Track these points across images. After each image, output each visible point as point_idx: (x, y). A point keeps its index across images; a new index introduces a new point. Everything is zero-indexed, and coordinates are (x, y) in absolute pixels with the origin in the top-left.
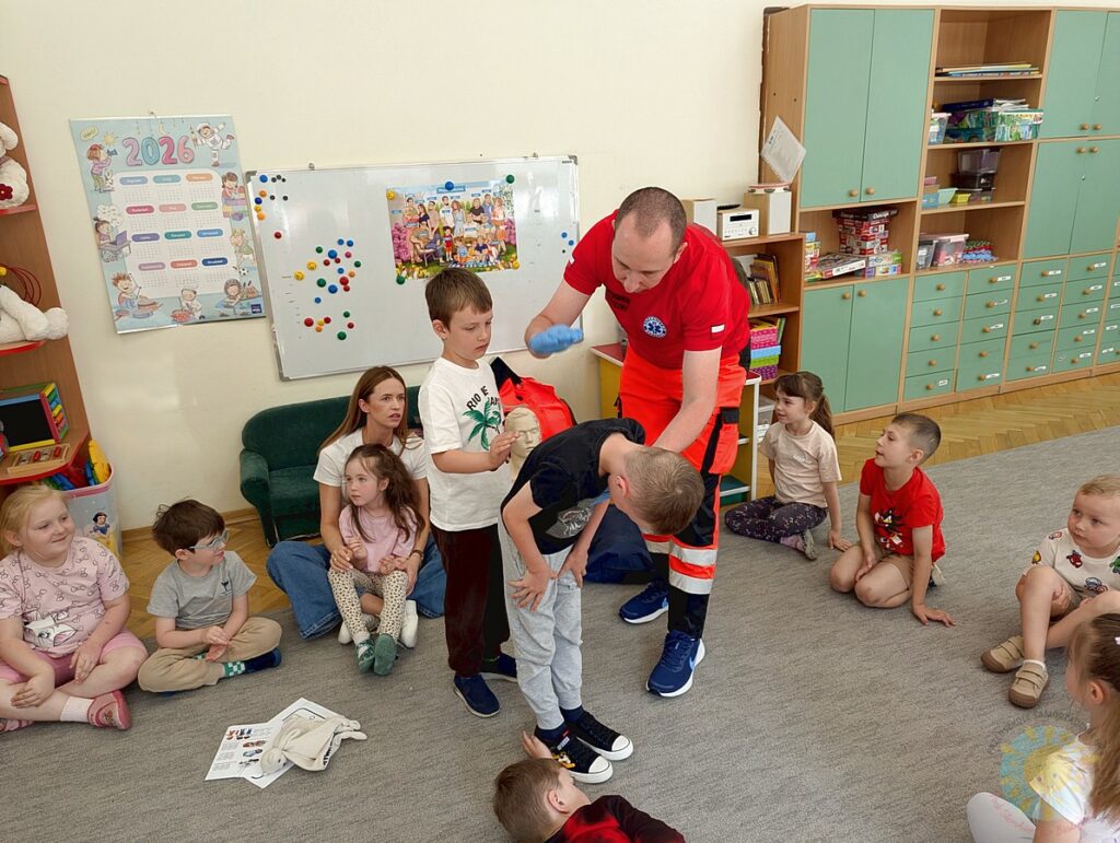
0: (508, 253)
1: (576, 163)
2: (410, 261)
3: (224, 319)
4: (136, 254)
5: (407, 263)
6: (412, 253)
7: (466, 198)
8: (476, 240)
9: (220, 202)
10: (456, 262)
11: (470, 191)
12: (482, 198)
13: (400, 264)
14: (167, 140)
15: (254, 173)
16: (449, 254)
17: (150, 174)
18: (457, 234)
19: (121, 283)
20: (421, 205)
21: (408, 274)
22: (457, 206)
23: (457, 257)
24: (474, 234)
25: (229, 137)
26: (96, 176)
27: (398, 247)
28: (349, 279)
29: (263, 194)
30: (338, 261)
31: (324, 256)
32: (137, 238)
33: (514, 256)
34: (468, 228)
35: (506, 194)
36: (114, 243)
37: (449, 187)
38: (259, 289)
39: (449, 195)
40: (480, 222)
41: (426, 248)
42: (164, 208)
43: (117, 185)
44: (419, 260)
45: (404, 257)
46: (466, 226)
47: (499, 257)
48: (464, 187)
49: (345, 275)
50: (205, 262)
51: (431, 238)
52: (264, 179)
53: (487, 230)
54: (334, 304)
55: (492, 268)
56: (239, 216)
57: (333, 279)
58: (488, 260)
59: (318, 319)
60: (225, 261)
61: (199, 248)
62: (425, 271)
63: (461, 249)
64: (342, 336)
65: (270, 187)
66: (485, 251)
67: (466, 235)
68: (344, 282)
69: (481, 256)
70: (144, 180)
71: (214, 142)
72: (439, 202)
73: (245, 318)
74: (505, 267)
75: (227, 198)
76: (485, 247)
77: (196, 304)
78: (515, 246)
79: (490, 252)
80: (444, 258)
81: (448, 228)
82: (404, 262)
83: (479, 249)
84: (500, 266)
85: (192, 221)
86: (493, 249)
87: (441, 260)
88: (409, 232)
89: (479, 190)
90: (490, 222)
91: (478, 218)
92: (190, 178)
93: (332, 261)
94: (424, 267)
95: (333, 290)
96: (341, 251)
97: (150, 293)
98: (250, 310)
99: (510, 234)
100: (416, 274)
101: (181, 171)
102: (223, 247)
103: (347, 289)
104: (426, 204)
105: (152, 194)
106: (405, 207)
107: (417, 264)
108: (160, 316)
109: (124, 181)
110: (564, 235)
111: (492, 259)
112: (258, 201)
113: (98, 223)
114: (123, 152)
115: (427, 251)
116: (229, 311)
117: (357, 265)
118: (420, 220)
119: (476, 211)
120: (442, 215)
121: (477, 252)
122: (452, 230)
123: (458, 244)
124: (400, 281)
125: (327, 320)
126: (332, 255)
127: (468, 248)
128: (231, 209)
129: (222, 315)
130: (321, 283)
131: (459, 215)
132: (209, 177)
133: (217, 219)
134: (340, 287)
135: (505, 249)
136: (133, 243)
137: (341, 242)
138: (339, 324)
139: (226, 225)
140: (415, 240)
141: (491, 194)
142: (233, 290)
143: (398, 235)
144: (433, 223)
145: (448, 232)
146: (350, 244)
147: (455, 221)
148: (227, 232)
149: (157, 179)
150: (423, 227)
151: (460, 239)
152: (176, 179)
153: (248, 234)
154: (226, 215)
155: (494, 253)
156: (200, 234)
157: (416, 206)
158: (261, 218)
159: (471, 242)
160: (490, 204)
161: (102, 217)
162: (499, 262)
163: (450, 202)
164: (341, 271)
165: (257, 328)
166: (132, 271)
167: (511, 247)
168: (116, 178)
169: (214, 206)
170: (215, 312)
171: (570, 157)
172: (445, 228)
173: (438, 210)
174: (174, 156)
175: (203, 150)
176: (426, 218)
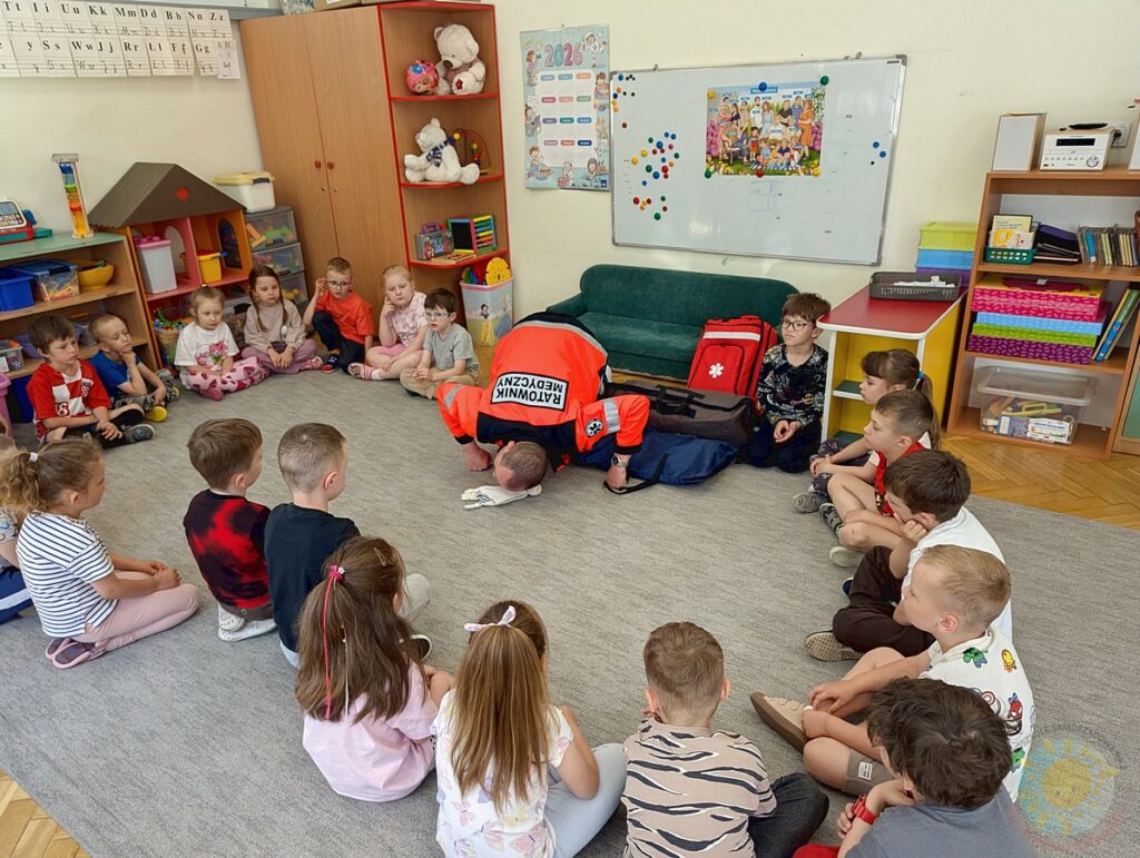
0: (810, 158)
1: (904, 63)
2: (718, 158)
3: (585, 189)
4: (545, 131)
5: (715, 158)
6: (721, 150)
7: (777, 100)
8: (780, 142)
9: (592, 95)
10: (758, 163)
11: (781, 92)
12: (792, 100)
13: (710, 159)
14: (569, 47)
15: (615, 73)
16: (753, 154)
17: (556, 73)
18: (763, 135)
19: (534, 152)
20: (735, 105)
21: (715, 170)
22: (768, 107)
23: (760, 158)
24: (778, 136)
25: (604, 43)
26: (529, 73)
27: (711, 143)
28: (670, 168)
29: (619, 90)
30: (663, 151)
31: (653, 146)
32: (545, 121)
33: (816, 162)
34: (775, 131)
35: (818, 96)
36: (533, 124)
37: (763, 87)
38: (607, 167)
39: (761, 95)
40: (787, 125)
41: (733, 146)
42: (562, 99)
43: (539, 81)
44: (726, 157)
45: (714, 154)
46: (772, 128)
47: (800, 162)
48: (776, 88)
49: (666, 164)
50: (579, 143)
51: (739, 137)
52: (621, 78)
53: (793, 133)
54: (656, 188)
55: (792, 172)
56: (602, 108)
57: (657, 168)
58: (789, 164)
59: (642, 199)
60: (590, 143)
61: (578, 132)
62: (729, 168)
63: (765, 150)
64: (657, 217)
65: (625, 85)
66: (787, 155)
67: (772, 136)
68: (665, 170)
69: (783, 159)
70: (553, 77)
71: (595, 48)
72: (751, 102)
73: (596, 190)
74: (805, 173)
75: (597, 93)
76: (788, 150)
77: (571, 174)
78: (819, 152)
79: (792, 156)
80: (748, 158)
81: (755, 128)
82: (713, 158)
83: (782, 151)
84: (800, 171)
85: (576, 111)
86: (796, 154)
87: (745, 160)
88: (721, 130)
89: (790, 92)
90: (797, 125)
91: (785, 121)
92: (578, 76)
93: (659, 150)
94: (730, 165)
95: (656, 176)
96: (666, 142)
97: (548, 163)
98: (600, 184)
99: (816, 139)
100: (721, 169)
101: (574, 71)
102: (589, 132)
103: (666, 177)
104: (739, 104)
105: (556, 88)
106: (721, 105)
107: (724, 161)
108: (551, 181)
109: (543, 78)
110: (876, 145)
111: (792, 163)
112: (615, 96)
113: (528, 108)
114: (545, 56)
115: (734, 149)
116: (588, 183)
117: (677, 156)
118: (732, 120)
119: (784, 113)
120: (752, 115)
121: (779, 155)
122: (760, 131)
123: (763, 145)
124: (708, 175)
125: (649, 201)
126: (660, 145)
127: (772, 150)
128: (598, 102)
129: (584, 185)
130: (649, 169)
131: (768, 116)
132: (589, 76)
133: (589, 110)
134: (662, 174)
135: (807, 154)
136: (543, 125)
137: (667, 135)
138: (656, 207)
139: (594, 115)
140: (725, 138)
141: (802, 96)
142: (592, 166)
143: (712, 131)
144: (743, 123)
145: (755, 132)
146: (673, 137)
147: (763, 122)
148: (594, 121)
149: (561, 77)
150: (734, 126)
151: (765, 140)
152: (570, 76)
153: (606, 123)
154: (595, 106)
155: (796, 157)
156: (579, 120)
157: (730, 105)
158: (615, 110)
159: (775, 145)
160: (800, 107)
161: (530, 105)
162: (799, 167)
163: (762, 102)
164: (664, 160)
165: (602, 199)
166: (541, 145)
167: (815, 153)
168: (539, 75)
169: (589, 99)
170: (580, 183)
171: (898, 57)
172: (753, 129)
173: (749, 110)
174: (572, 59)
175: (588, 55)
176: (737, 117)
